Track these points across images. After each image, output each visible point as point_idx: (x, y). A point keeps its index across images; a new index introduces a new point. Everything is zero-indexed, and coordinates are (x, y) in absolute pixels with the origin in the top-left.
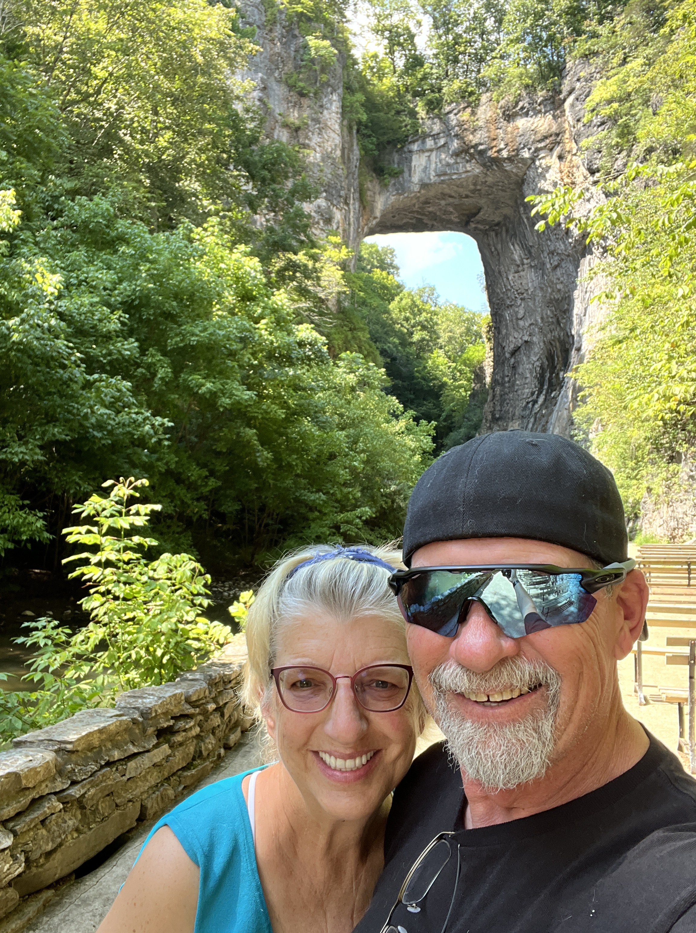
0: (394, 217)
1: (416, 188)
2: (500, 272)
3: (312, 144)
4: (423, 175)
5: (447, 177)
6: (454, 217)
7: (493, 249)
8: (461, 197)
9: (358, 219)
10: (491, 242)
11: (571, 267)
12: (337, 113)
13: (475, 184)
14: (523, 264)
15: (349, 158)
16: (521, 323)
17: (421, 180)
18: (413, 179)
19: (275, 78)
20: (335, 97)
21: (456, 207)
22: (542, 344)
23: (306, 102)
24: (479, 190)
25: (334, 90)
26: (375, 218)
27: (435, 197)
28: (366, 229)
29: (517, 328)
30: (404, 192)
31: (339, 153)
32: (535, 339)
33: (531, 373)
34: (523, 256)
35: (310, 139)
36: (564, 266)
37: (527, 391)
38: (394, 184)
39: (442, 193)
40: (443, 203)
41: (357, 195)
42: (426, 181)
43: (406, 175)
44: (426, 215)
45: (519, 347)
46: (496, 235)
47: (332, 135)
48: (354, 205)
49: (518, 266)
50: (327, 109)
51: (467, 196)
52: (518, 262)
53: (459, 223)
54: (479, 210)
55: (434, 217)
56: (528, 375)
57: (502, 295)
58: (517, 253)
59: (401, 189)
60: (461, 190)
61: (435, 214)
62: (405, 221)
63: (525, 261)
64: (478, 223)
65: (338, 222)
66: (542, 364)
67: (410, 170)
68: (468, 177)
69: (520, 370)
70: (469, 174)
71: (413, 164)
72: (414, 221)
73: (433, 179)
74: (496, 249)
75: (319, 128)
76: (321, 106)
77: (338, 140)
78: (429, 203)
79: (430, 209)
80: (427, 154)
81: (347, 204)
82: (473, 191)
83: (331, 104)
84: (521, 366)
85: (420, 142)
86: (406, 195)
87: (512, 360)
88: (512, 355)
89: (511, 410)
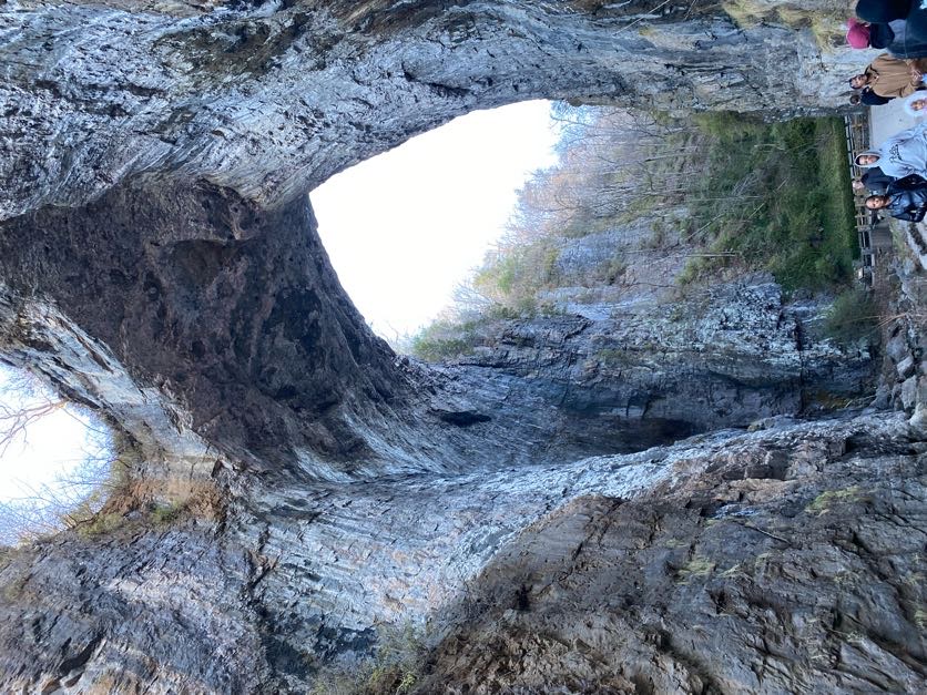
1: (154, 392)
4: (126, 386)
5: (100, 352)
16: (373, 99)
17: (133, 388)
18: (139, 401)
22: (390, 46)
26: (219, 466)
27: (172, 343)
32: (389, 64)
33: (474, 47)
37: (518, 46)
40: (189, 318)
43: (140, 412)
45: (434, 85)
49: (253, 141)
52: (245, 143)
56: (483, 52)
58: (228, 151)
63: (228, 134)
64: (228, 227)
71: (120, 401)
84: (474, 71)
86: (173, 407)
87: (475, 88)
88: (466, 91)
89: (584, 66)
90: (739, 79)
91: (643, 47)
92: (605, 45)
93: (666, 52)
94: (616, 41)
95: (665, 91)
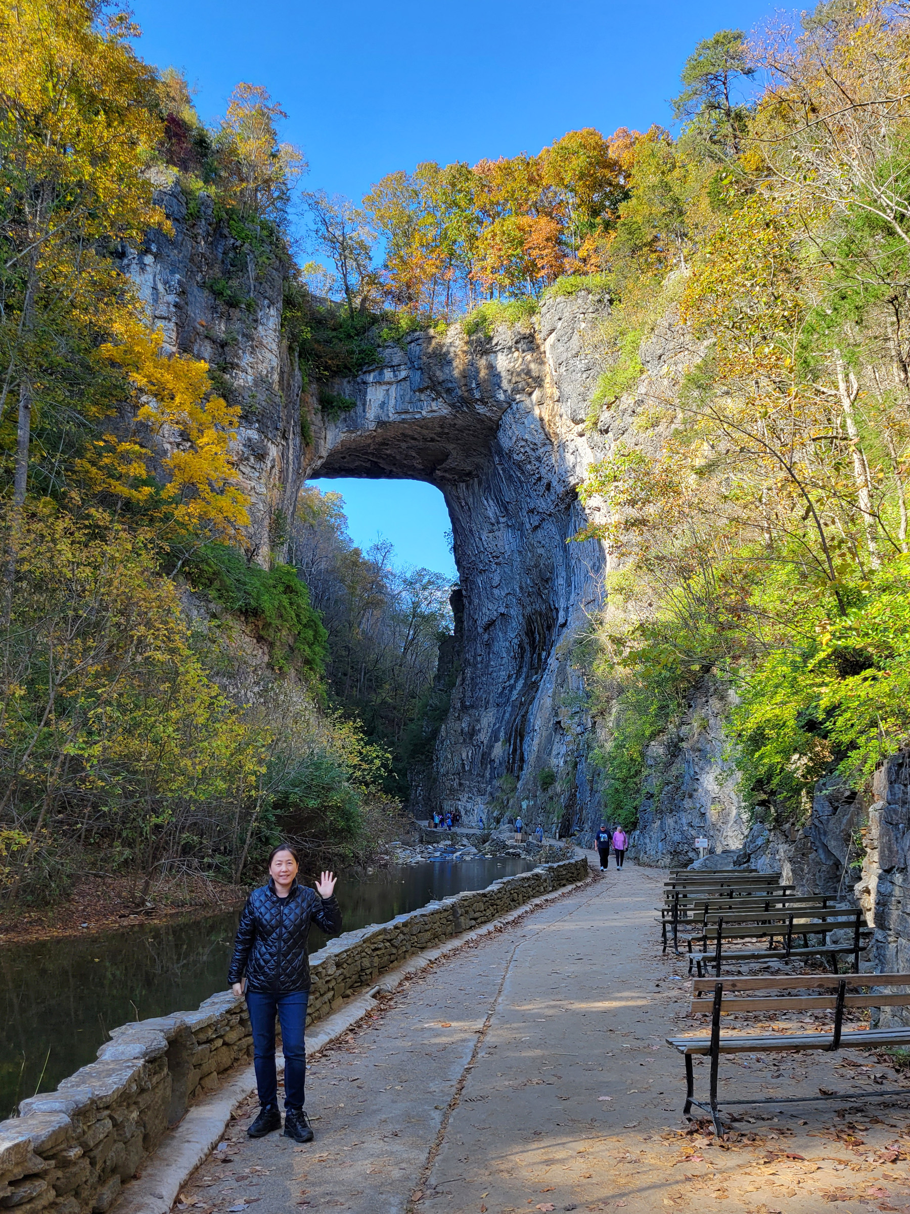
0: (344, 458)
1: (372, 426)
2: (471, 531)
3: (243, 364)
4: (380, 412)
5: (408, 416)
6: (418, 464)
7: (463, 504)
8: (425, 440)
9: (298, 458)
10: (461, 496)
11: (553, 530)
12: (275, 330)
13: (442, 427)
14: (498, 523)
15: (289, 384)
16: (496, 591)
17: (377, 417)
18: (368, 415)
19: (198, 283)
20: (273, 312)
21: (420, 451)
22: (521, 618)
23: (236, 313)
24: (448, 433)
25: (272, 303)
26: (320, 457)
27: (394, 438)
28: (309, 471)
29: (491, 597)
30: (357, 429)
31: (276, 377)
32: (513, 612)
33: (508, 652)
34: (498, 514)
35: (239, 358)
36: (545, 527)
37: (504, 673)
38: (345, 419)
39: (403, 434)
40: (404, 445)
41: (298, 429)
42: (385, 419)
43: (359, 409)
44: (384, 459)
45: (494, 621)
46: (467, 487)
47: (268, 355)
48: (294, 441)
49: (493, 524)
50: (263, 325)
51: (432, 440)
52: (493, 521)
53: (423, 470)
54: (447, 456)
55: (392, 460)
56: (505, 655)
57: (473, 558)
58: (491, 510)
59: (353, 426)
60: (425, 432)
61: (394, 457)
62: (357, 463)
63: (502, 520)
64: (445, 471)
65: (274, 460)
66: (521, 641)
67: (364, 405)
68: (434, 418)
69: (495, 649)
70: (435, 414)
71: (368, 398)
72: (368, 465)
73: (393, 417)
74: (467, 504)
75: (252, 347)
76: (256, 321)
77: (275, 362)
78: (388, 444)
79: (388, 452)
80: (385, 387)
81: (286, 439)
82: (440, 435)
83: (268, 319)
84: (496, 643)
85: (376, 373)
86: (359, 433)
87: (486, 636)
88: (485, 630)
89: (484, 696)
90: (467, 768)
91: (495, 738)
92: (500, 720)
93: (491, 747)
94: (499, 727)
95: (462, 730)
